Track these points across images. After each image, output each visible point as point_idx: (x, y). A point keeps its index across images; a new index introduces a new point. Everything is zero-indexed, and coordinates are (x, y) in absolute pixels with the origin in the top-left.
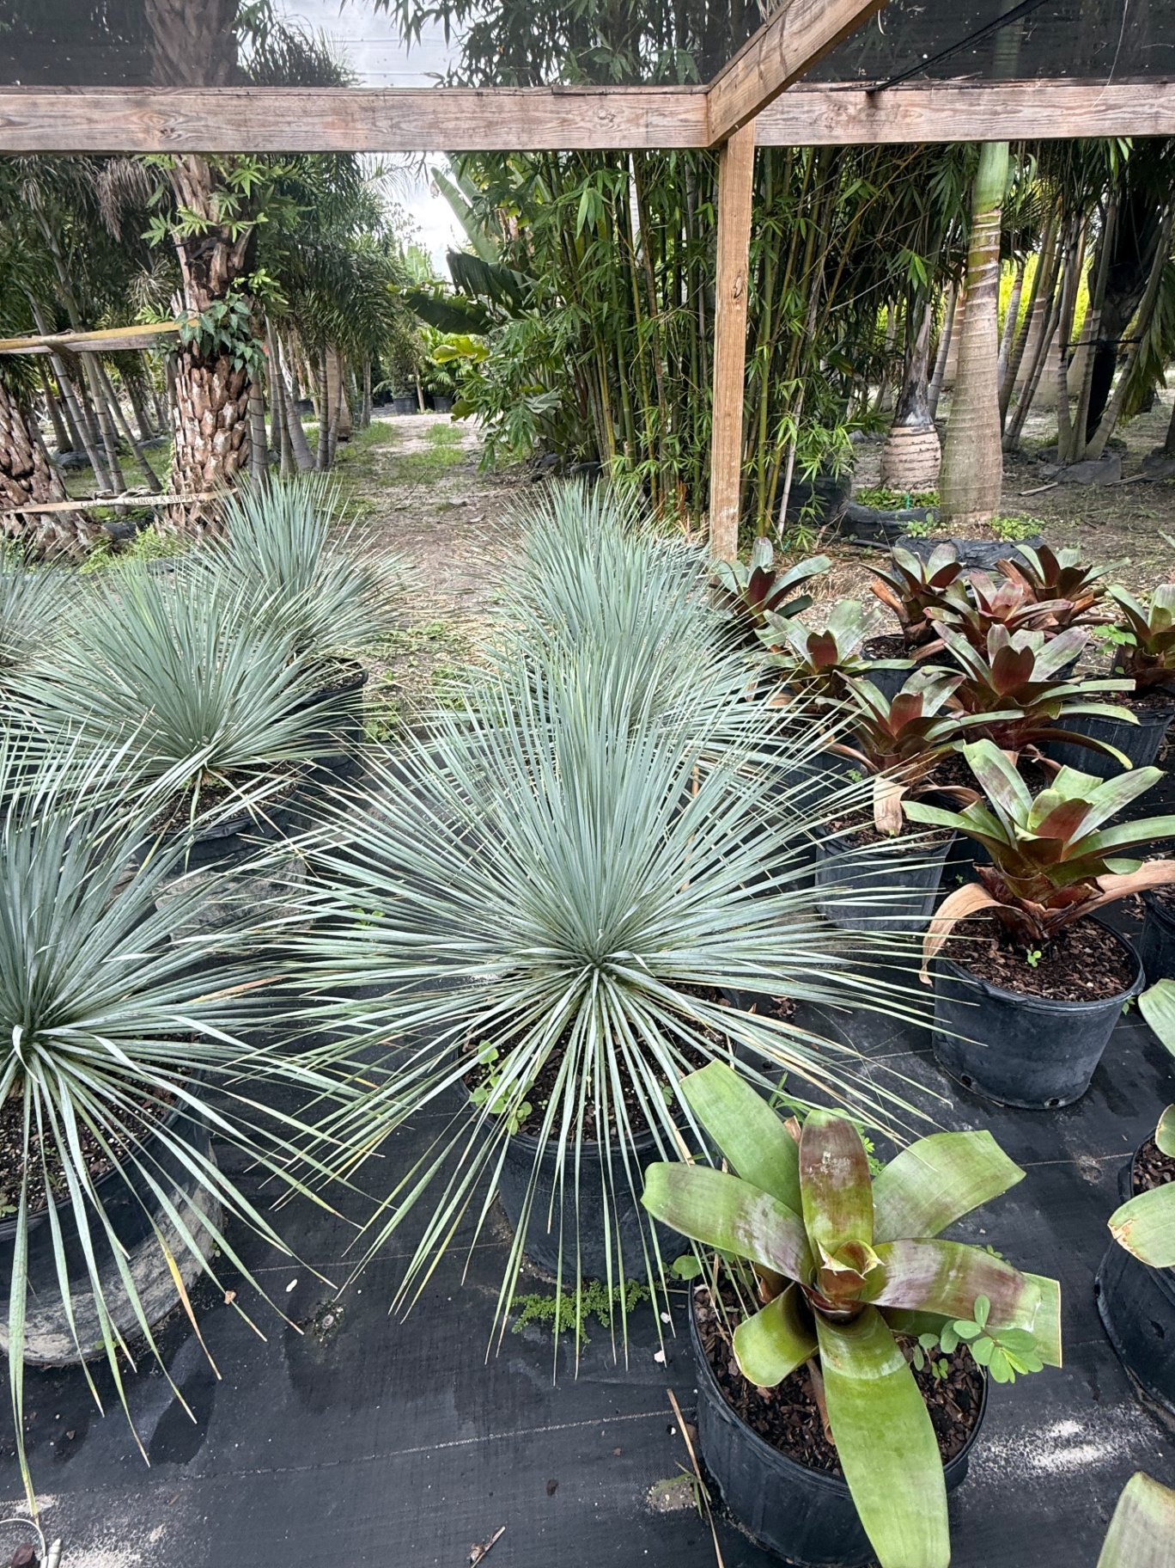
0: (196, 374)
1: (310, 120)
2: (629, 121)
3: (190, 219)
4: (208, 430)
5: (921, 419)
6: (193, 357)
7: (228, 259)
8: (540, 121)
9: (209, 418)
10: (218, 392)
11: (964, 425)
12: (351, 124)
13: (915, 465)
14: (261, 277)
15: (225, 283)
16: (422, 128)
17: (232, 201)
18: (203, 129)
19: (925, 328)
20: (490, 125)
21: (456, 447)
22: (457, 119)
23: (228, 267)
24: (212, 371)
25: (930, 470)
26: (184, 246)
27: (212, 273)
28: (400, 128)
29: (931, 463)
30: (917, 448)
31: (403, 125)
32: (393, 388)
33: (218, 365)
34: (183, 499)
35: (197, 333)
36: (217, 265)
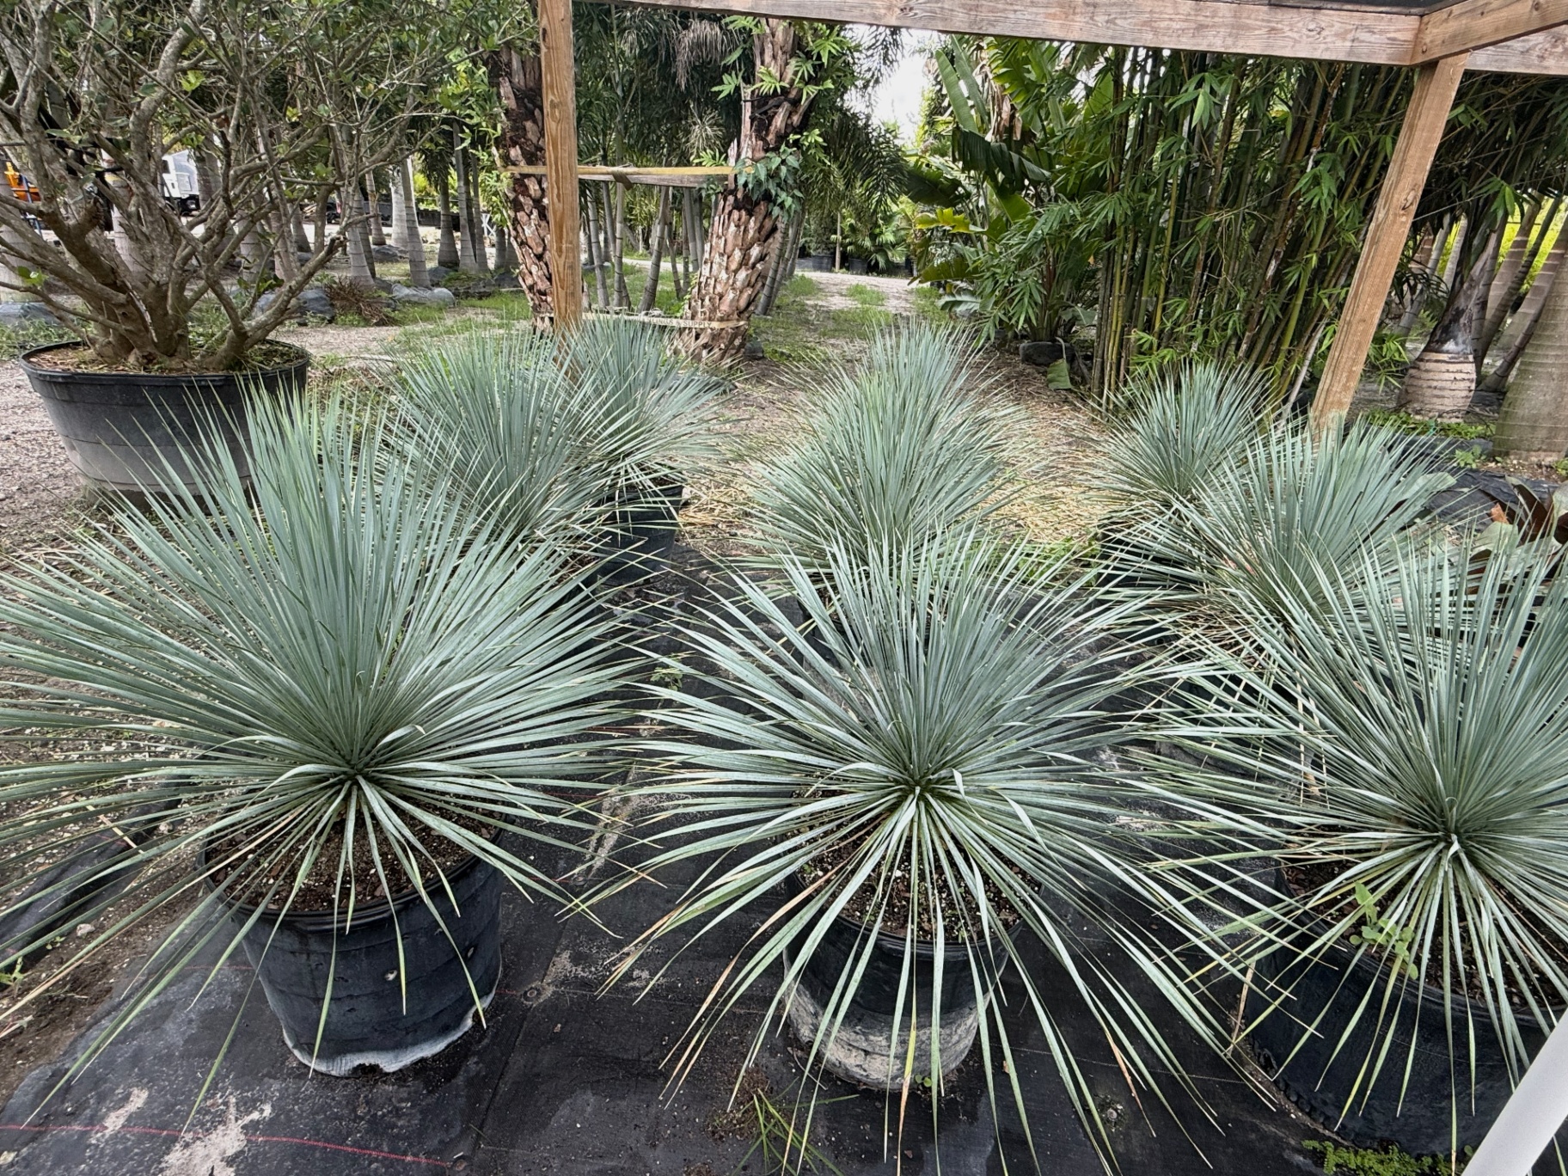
0: (736, 214)
1: (1034, 10)
2: (1336, 35)
3: (767, 79)
4: (733, 266)
5: (1461, 347)
6: (736, 199)
7: (789, 117)
8: (1248, 28)
9: (737, 255)
10: (751, 233)
11: (1545, 361)
12: (1071, 17)
13: (1446, 393)
14: (815, 136)
15: (782, 138)
16: (1135, 25)
17: (808, 68)
18: (938, 11)
19: (1485, 256)
20: (1201, 27)
21: (880, 308)
22: (1171, 19)
23: (787, 124)
24: (750, 214)
25: (1462, 401)
26: (752, 102)
27: (772, 128)
28: (1115, 24)
29: (1464, 393)
30: (1452, 376)
31: (1118, 21)
32: (813, 245)
33: (757, 209)
34: (696, 325)
35: (750, 179)
36: (779, 122)
